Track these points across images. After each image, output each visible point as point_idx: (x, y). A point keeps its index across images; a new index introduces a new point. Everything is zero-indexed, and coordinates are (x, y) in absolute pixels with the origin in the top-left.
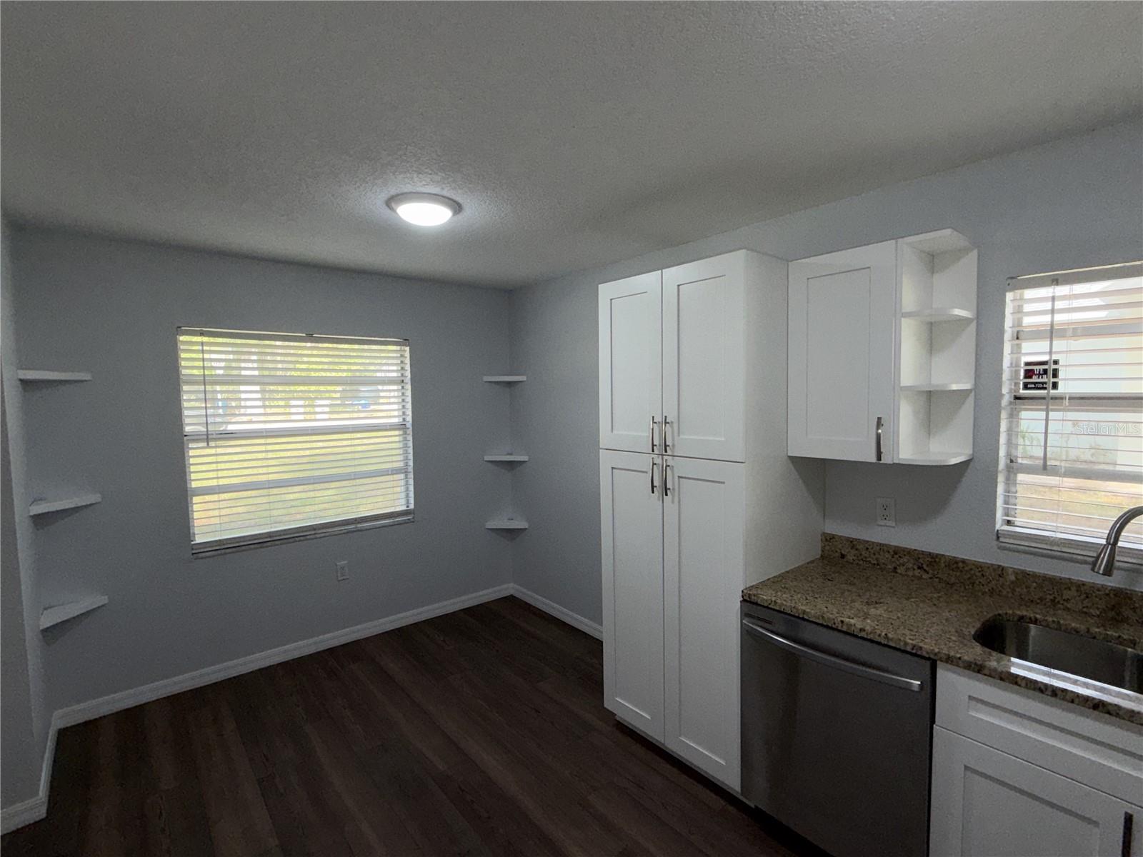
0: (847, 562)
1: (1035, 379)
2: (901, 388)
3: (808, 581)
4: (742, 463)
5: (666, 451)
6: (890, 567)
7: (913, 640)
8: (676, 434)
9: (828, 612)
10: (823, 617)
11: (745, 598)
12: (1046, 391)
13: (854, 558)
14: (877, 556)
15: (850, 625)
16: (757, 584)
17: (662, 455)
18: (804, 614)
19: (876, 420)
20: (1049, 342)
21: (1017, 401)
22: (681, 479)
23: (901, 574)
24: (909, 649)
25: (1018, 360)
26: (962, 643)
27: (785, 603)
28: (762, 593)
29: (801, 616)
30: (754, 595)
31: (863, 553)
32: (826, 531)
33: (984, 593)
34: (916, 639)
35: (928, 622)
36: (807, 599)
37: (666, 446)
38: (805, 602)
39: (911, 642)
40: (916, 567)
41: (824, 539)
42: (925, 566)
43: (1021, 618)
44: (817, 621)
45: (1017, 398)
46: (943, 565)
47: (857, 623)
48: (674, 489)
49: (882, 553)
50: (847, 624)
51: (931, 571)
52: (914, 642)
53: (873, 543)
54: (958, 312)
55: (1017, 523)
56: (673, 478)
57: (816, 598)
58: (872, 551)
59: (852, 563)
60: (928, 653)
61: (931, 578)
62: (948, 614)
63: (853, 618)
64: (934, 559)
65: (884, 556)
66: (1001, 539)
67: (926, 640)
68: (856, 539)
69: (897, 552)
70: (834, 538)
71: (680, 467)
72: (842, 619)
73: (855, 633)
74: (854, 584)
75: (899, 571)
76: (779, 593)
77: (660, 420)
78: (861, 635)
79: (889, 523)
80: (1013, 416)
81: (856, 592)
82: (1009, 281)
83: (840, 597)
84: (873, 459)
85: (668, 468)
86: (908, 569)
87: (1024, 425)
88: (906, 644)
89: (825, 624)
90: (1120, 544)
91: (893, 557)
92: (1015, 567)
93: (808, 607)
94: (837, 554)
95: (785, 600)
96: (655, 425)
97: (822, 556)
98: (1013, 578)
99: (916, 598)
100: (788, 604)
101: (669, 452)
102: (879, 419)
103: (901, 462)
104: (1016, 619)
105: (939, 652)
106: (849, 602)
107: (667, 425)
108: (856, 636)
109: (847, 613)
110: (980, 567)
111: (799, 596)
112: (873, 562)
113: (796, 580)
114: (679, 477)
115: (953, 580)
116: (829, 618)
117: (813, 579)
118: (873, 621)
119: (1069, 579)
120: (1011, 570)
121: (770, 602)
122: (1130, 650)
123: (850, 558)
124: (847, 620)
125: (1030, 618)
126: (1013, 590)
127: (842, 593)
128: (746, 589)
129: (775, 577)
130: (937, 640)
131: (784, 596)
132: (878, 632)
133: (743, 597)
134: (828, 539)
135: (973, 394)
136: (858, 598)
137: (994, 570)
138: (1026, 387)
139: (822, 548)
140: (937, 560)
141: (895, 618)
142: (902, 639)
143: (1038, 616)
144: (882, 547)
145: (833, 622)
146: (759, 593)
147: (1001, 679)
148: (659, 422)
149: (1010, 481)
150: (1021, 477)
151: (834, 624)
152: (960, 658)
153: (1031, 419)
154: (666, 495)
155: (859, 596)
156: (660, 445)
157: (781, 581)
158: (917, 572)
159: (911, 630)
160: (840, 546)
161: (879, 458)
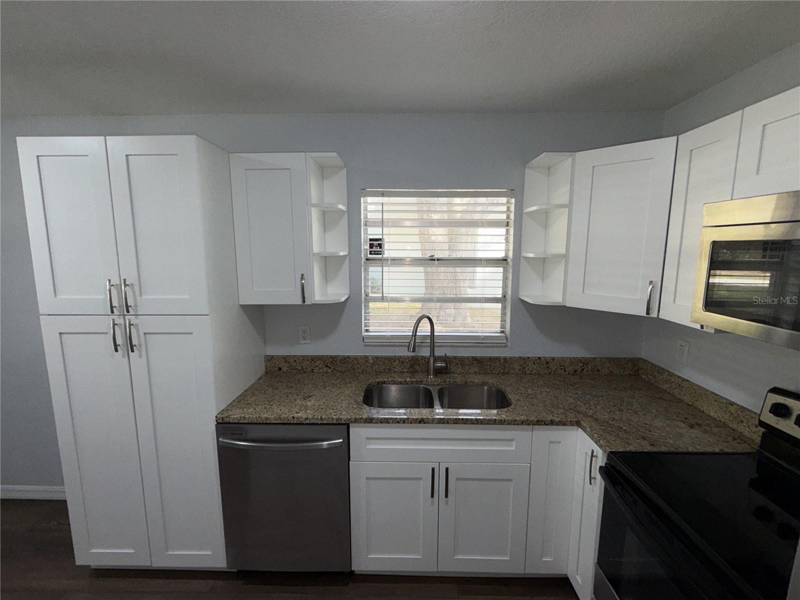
0: (283, 372)
1: (374, 249)
2: (314, 254)
3: (262, 393)
4: (207, 315)
5: (128, 311)
6: (309, 369)
7: (336, 415)
8: (137, 293)
9: (282, 413)
10: (280, 418)
11: (219, 421)
12: (381, 256)
13: (287, 369)
14: (302, 363)
15: (298, 418)
16: (226, 408)
17: (124, 315)
18: (266, 420)
19: (301, 276)
20: (381, 229)
21: (368, 261)
22: (147, 335)
23: (316, 372)
24: (335, 422)
25: (367, 237)
26: (359, 408)
27: (251, 416)
28: (232, 413)
29: (264, 422)
30: (227, 417)
31: (293, 364)
32: (267, 354)
33: (359, 373)
34: (338, 414)
35: (339, 401)
36: (266, 408)
37: (127, 307)
38: (265, 411)
39: (335, 417)
40: (324, 366)
41: (266, 360)
42: (329, 365)
43: (378, 383)
44: (276, 422)
45: (367, 260)
46: (338, 362)
47: (302, 415)
48: (140, 345)
49: (304, 362)
50: (297, 418)
51: (332, 367)
52: (337, 417)
53: (299, 356)
54: (341, 207)
55: (370, 330)
56: (139, 335)
57: (272, 405)
58: (298, 362)
59: (286, 372)
60: (345, 421)
61: (332, 371)
62: (347, 392)
63: (299, 413)
64: (334, 359)
65: (305, 363)
66: (365, 341)
67: (343, 413)
68: (288, 356)
69: (314, 359)
70: (273, 358)
71: (144, 324)
72: (293, 415)
73: (302, 422)
74: (292, 387)
75: (314, 371)
76: (245, 410)
77: (118, 283)
78: (307, 422)
79: (307, 342)
80: (366, 270)
81: (295, 393)
82: (363, 191)
83: (287, 400)
84: (300, 302)
85: (132, 327)
86: (320, 369)
87: (371, 275)
88: (333, 419)
89: (282, 422)
90: (418, 334)
91: (311, 363)
92: (373, 355)
93: (268, 414)
94: (276, 369)
95: (251, 414)
96: (112, 287)
97: (266, 372)
98: (371, 361)
99: (329, 386)
100: (254, 417)
101: (131, 312)
102: (302, 275)
103: (317, 303)
104: (376, 384)
105: (351, 418)
106: (293, 401)
107: (127, 287)
108: (303, 424)
109: (294, 410)
110: (356, 358)
111: (260, 406)
112: (299, 369)
113: (254, 395)
114: (145, 333)
115: (344, 369)
116: (284, 418)
117: (265, 391)
118: (311, 411)
119: (395, 356)
120: (371, 357)
121: (240, 418)
122: (421, 386)
123: (285, 369)
124: (296, 415)
125: (382, 382)
126: (372, 368)
127: (287, 396)
128: (219, 414)
129: (238, 397)
130: (347, 411)
131: (249, 410)
132: (316, 417)
133: (217, 421)
134: (269, 359)
135: (348, 257)
136: (297, 397)
137: (363, 359)
138: (371, 253)
139: (265, 366)
140: (335, 359)
141: (322, 404)
142: (330, 417)
143: (385, 380)
144: (304, 358)
145: (287, 420)
146: (230, 414)
147: (381, 423)
148: (117, 285)
149: (367, 307)
150: (371, 305)
151: (288, 420)
152: (361, 418)
153: (374, 271)
154: (133, 351)
155: (298, 395)
156: (120, 306)
157: (243, 399)
158: (325, 370)
159: (333, 409)
160: (278, 362)
161: (304, 301)
